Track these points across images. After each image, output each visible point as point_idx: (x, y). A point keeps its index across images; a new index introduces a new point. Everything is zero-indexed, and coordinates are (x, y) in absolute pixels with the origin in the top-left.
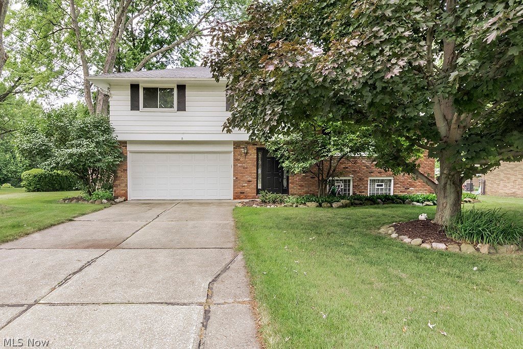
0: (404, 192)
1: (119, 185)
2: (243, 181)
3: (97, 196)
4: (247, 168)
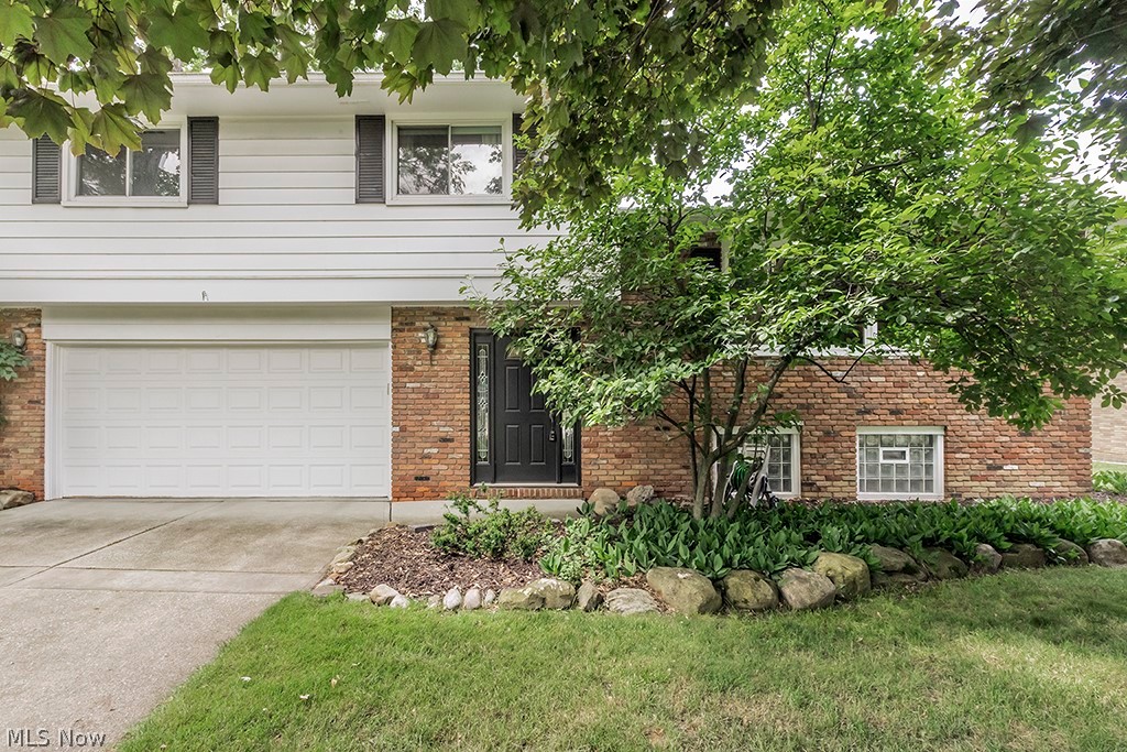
0: (985, 478)
1: (16, 451)
2: (425, 439)
4: (436, 396)
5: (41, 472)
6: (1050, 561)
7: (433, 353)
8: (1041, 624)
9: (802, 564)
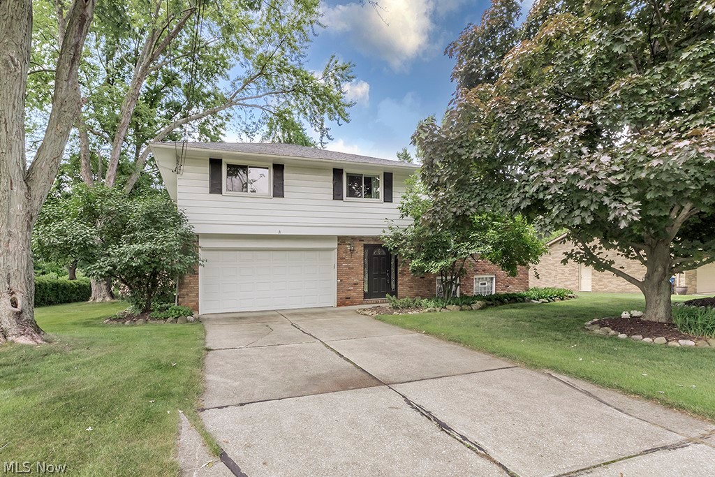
0: (505, 290)
1: (188, 295)
2: (349, 284)
3: (178, 312)
4: (353, 268)
5: (198, 304)
6: (517, 302)
7: (352, 253)
8: (514, 308)
9: (474, 303)
